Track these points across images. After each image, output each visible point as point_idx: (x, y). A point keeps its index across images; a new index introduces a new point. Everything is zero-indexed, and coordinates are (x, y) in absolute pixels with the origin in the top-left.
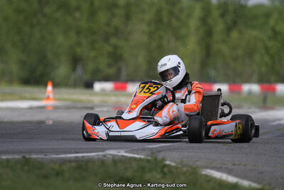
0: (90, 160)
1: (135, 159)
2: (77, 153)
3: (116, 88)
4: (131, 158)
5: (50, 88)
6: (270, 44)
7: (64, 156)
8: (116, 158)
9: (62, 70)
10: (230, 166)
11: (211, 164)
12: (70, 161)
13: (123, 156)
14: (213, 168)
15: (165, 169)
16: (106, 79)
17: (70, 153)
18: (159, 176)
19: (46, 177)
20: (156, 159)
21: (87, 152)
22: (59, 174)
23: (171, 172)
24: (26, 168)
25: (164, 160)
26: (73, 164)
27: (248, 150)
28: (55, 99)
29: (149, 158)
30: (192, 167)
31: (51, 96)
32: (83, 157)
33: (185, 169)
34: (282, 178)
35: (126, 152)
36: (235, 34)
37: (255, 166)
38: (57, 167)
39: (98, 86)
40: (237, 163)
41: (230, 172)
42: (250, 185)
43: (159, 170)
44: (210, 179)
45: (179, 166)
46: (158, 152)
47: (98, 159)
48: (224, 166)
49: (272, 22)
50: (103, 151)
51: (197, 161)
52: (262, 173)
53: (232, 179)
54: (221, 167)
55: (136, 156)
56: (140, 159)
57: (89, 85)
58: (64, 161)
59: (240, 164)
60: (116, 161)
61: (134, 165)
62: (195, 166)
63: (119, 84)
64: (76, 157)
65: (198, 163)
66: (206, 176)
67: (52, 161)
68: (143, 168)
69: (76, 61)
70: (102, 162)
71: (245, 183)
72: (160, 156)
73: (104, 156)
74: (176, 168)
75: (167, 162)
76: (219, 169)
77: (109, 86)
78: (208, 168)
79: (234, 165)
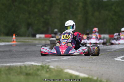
1: (36, 65)
2: (12, 63)
3: (46, 37)
5: (14, 37)
8: (26, 65)
10: (78, 68)
11: (70, 67)
12: (6, 67)
15: (48, 70)
23: (50, 70)
25: (49, 66)
27: (90, 62)
30: (61, 69)
31: (15, 40)
34: (100, 73)
35: (35, 63)
37: (89, 68)
39: (38, 36)
40: (82, 67)
41: (77, 70)
43: (45, 70)
46: (49, 62)
52: (91, 71)
53: (77, 73)
56: (39, 66)
57: (34, 36)
61: (35, 68)
63: (47, 35)
64: (10, 65)
65: (65, 67)
68: (38, 70)
69: (29, 25)
70: (20, 67)
72: (47, 65)
73: (23, 64)
74: (54, 69)
75: (51, 67)
76: (73, 69)
77: (43, 36)
78: (67, 69)
79: (80, 67)
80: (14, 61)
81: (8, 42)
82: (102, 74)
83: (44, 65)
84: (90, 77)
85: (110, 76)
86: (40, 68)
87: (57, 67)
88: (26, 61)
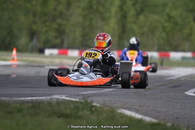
0: (41, 102)
1: (72, 101)
2: (32, 97)
3: (60, 54)
4: (69, 101)
5: (14, 52)
6: (166, 24)
7: (23, 99)
8: (59, 101)
9: (23, 40)
10: (137, 107)
11: (124, 105)
12: (28, 102)
13: (64, 99)
14: (126, 108)
15: (93, 109)
16: (53, 47)
17: (28, 97)
18: (88, 113)
19: (10, 113)
20: (86, 102)
21: (40, 96)
22: (19, 111)
23: (96, 111)
25: (92, 102)
26: (30, 104)
27: (150, 97)
28: (18, 60)
29: (82, 101)
30: (111, 108)
31: (15, 58)
32: (37, 99)
33: (106, 109)
34: (173, 116)
35: (66, 97)
36: (142, 18)
37: (154, 107)
38: (18, 106)
39: (48, 52)
40: (142, 105)
41: (137, 111)
42: (151, 121)
43: (89, 109)
44: (123, 116)
45: (102, 107)
46: (88, 97)
47: (47, 101)
48: (133, 107)
49: (168, 10)
50: (50, 96)
51: (115, 103)
52: (159, 112)
53: (138, 116)
54: (131, 108)
55: (73, 99)
56: (76, 102)
57: (41, 51)
58: (23, 102)
59: (144, 106)
60: (59, 103)
61: (72, 106)
62: (113, 107)
63: (62, 51)
64: (32, 100)
65: (115, 105)
66: (121, 113)
67: (15, 102)
68: (77, 108)
69: (32, 34)
70: (50, 103)
71: (148, 119)
72: (89, 100)
73: (51, 99)
74: (100, 108)
75: (94, 104)
76: (129, 109)
77: (55, 52)
78: (122, 108)
79: (140, 106)
81: (4, 60)
82: (177, 118)
84: (162, 122)
85: (189, 121)
88: (52, 95)
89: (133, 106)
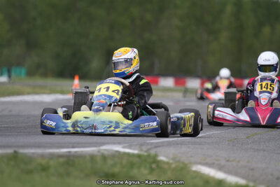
1: (128, 154)
2: (73, 147)
4: (125, 154)
5: (76, 81)
8: (106, 153)
10: (223, 162)
11: (205, 160)
14: (205, 164)
15: (154, 166)
18: (146, 172)
19: (29, 172)
20: (149, 156)
21: (84, 147)
23: (158, 166)
24: (12, 163)
25: (156, 155)
26: (61, 160)
27: (249, 146)
30: (183, 163)
32: (76, 152)
33: (173, 166)
34: (272, 175)
35: (124, 147)
37: (248, 162)
38: (44, 162)
40: (231, 159)
41: (220, 168)
42: (237, 183)
43: (148, 166)
45: (171, 161)
46: (156, 147)
48: (216, 162)
51: (191, 157)
52: (252, 169)
53: (220, 175)
54: (213, 164)
56: (133, 155)
58: (52, 156)
59: (233, 161)
61: (124, 162)
62: (186, 162)
64: (70, 152)
66: (195, 172)
67: (43, 156)
68: (132, 165)
70: (92, 157)
71: (232, 179)
72: (153, 152)
73: (99, 151)
74: (168, 163)
75: (162, 158)
78: (200, 163)
79: (228, 161)
80: (78, 143)
82: (278, 178)
83: (146, 154)
84: (251, 184)
86: (136, 160)
87: (174, 159)
88: (103, 144)
89: (217, 160)
